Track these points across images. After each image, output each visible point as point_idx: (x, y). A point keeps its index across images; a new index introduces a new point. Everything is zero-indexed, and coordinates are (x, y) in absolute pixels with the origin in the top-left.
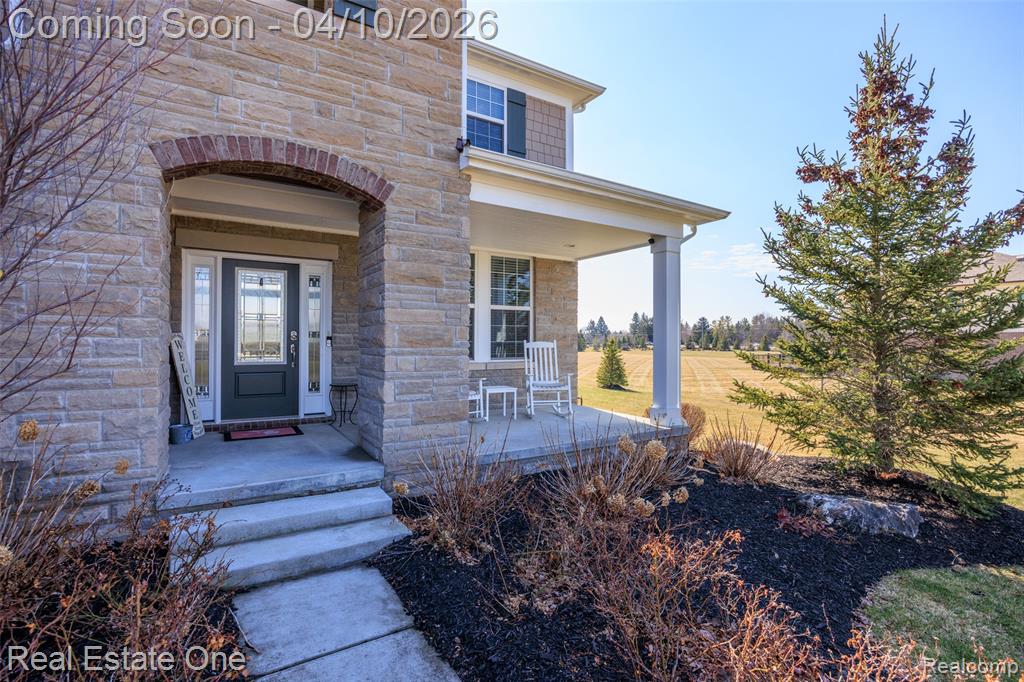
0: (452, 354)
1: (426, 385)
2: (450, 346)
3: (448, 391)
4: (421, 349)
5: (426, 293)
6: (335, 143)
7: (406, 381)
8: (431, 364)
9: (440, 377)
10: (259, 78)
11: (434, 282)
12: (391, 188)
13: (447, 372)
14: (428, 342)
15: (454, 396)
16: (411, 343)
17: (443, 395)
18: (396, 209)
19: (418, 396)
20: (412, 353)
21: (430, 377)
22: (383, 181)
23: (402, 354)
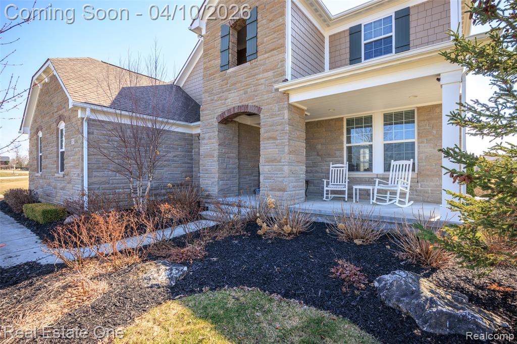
0: (281, 165)
1: (272, 177)
2: (280, 162)
3: (280, 179)
4: (271, 164)
5: (272, 143)
6: (247, 101)
7: (266, 175)
8: (274, 169)
9: (277, 174)
10: (233, 91)
11: (275, 139)
12: (262, 109)
13: (280, 172)
14: (272, 161)
15: (282, 182)
16: (268, 162)
17: (278, 181)
18: (263, 115)
19: (270, 181)
20: (268, 165)
21: (273, 174)
22: (259, 107)
23: (265, 165)
